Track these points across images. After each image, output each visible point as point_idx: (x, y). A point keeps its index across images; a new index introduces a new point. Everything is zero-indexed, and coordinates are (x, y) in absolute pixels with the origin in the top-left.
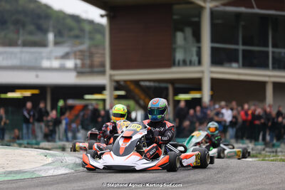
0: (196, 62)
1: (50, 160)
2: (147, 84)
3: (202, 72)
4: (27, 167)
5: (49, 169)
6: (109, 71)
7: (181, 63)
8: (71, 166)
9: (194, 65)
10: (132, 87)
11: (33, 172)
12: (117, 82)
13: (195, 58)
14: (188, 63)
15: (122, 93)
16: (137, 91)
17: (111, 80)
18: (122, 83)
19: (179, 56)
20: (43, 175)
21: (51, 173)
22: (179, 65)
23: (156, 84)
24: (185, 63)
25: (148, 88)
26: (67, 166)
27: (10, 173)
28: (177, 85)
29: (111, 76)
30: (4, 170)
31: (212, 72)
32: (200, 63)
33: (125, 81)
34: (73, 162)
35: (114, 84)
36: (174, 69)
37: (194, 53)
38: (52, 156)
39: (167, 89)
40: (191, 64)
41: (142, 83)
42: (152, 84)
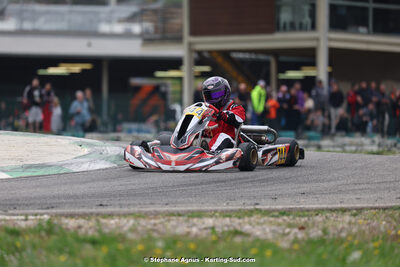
0: (309, 26)
1: (86, 150)
2: (241, 56)
3: (317, 39)
4: (53, 160)
5: (82, 163)
6: (187, 38)
7: (288, 26)
8: (113, 159)
9: (306, 30)
10: (220, 60)
11: (61, 166)
12: (200, 53)
13: (307, 20)
14: (297, 26)
15: (206, 69)
16: (227, 66)
17: (191, 50)
18: (206, 55)
19: (285, 16)
20: (75, 170)
21: (85, 167)
22: (285, 29)
23: (253, 56)
24: (293, 27)
25: (243, 62)
26: (107, 159)
27: (30, 167)
28: (283, 58)
29: (190, 44)
30: (21, 164)
31: (330, 40)
32: (314, 27)
33: (210, 52)
34: (117, 153)
35: (195, 56)
36: (278, 36)
37: (307, 13)
38: (90, 145)
39: (268, 63)
40: (302, 28)
41: (234, 55)
42: (247, 56)
